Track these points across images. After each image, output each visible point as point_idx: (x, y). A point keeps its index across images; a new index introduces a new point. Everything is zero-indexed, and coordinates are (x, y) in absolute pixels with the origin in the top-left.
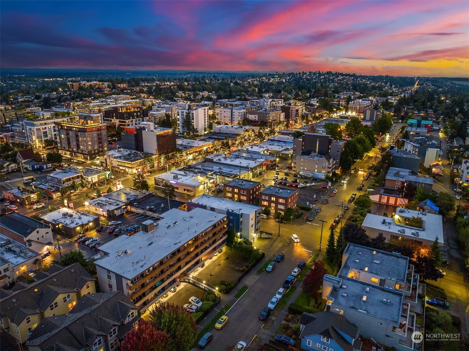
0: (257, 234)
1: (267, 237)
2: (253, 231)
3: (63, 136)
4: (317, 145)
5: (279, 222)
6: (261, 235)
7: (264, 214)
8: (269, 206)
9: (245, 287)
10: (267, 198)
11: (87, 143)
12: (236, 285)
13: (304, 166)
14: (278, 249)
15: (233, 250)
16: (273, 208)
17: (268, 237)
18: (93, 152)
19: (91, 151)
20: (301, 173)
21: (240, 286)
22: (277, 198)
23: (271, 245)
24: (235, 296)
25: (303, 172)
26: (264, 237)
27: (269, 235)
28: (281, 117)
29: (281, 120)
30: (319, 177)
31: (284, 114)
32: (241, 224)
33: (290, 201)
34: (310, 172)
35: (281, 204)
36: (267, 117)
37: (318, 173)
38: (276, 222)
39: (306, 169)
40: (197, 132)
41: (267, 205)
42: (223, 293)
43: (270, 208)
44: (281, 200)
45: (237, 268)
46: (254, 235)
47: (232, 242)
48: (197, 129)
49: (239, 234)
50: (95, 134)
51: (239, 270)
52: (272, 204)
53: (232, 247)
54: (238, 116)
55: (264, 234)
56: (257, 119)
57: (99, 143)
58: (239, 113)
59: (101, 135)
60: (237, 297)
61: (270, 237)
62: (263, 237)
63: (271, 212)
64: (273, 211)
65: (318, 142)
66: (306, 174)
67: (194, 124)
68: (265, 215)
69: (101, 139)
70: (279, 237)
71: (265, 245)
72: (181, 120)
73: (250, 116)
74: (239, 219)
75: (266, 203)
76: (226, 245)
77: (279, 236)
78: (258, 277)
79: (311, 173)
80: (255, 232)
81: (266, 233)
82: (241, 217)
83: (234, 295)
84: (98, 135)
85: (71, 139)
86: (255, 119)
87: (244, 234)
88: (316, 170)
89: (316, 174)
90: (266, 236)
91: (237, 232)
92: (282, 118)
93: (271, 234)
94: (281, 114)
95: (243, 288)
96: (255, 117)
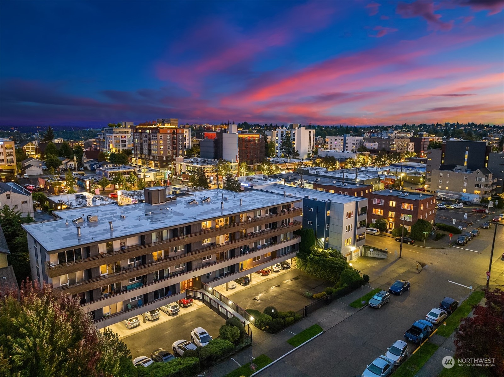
0: (357, 246)
1: (377, 256)
2: (351, 240)
3: (136, 140)
4: (466, 156)
5: (400, 240)
6: (365, 252)
7: (376, 227)
8: (386, 215)
9: (316, 328)
10: (382, 203)
11: (158, 147)
12: (296, 320)
13: (444, 185)
14: (397, 275)
15: (309, 265)
16: (391, 220)
17: (379, 257)
18: (165, 158)
19: (163, 157)
20: (439, 194)
21: (305, 325)
22: (400, 201)
23: (384, 269)
24: (288, 342)
25: (442, 192)
26: (372, 256)
27: (380, 253)
28: (409, 147)
29: (409, 150)
30: (470, 200)
31: (413, 143)
32: (328, 222)
33: (422, 208)
34: (454, 192)
35: (407, 212)
36: (389, 145)
37: (468, 195)
38: (396, 240)
39: (447, 188)
40: (298, 155)
41: (382, 214)
42: (264, 330)
43: (386, 220)
44: (407, 205)
45: (309, 294)
46: (353, 248)
47: (309, 252)
48: (297, 151)
49: (323, 239)
50: (169, 137)
51: (312, 297)
52: (390, 213)
53: (307, 261)
54: (351, 144)
55: (372, 250)
56: (376, 147)
57: (174, 148)
58: (354, 140)
59: (176, 139)
60: (293, 343)
61: (383, 257)
62: (369, 255)
63: (388, 227)
64: (391, 224)
65: (467, 152)
66: (448, 196)
67: (295, 146)
68: (376, 230)
69: (176, 144)
70: (400, 259)
71: (372, 266)
72: (279, 142)
73: (367, 144)
74: (324, 213)
75: (379, 212)
76: (298, 255)
77: (400, 257)
78: (349, 314)
79: (457, 194)
80: (354, 243)
81: (375, 249)
82: (329, 209)
83: (287, 338)
84: (173, 138)
85: (144, 144)
86: (375, 147)
87: (333, 242)
88: (465, 190)
89: (464, 195)
90: (375, 255)
91: (320, 236)
92: (411, 149)
93: (385, 252)
94: (409, 144)
95: (312, 328)
96: (375, 145)
